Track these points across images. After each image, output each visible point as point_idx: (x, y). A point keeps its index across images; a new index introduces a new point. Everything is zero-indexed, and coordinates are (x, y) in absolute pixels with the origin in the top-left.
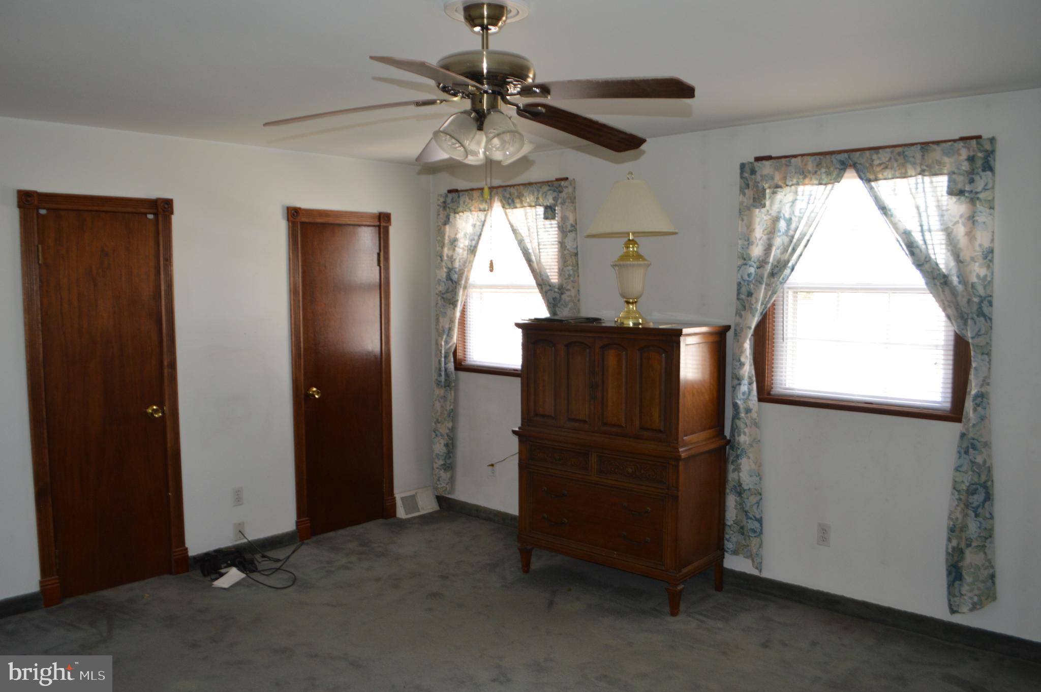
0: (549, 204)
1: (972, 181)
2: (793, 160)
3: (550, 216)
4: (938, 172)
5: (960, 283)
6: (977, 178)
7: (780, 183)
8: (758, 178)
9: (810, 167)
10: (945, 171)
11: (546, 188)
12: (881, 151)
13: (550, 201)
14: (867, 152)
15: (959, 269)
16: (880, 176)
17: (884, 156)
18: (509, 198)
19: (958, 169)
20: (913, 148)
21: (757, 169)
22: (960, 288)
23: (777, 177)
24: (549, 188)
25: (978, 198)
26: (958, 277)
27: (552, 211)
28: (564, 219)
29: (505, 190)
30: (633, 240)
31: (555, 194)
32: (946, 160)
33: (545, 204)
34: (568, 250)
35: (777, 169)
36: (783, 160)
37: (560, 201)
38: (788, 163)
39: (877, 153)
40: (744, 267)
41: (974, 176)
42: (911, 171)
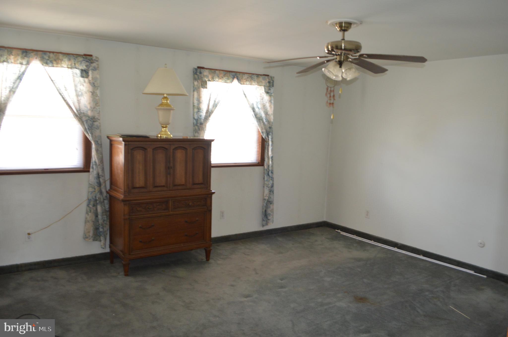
0: (83, 69)
1: (270, 89)
2: (216, 71)
3: (85, 76)
4: (261, 85)
5: (266, 121)
6: (271, 89)
7: (210, 79)
8: (202, 76)
9: (222, 75)
10: (263, 85)
11: (81, 59)
12: (245, 74)
13: (84, 67)
14: (241, 74)
15: (266, 117)
16: (245, 83)
17: (246, 76)
18: (48, 60)
19: (266, 85)
20: (254, 75)
21: (202, 72)
22: (266, 123)
23: (210, 77)
24: (84, 59)
25: (272, 95)
26: (265, 119)
27: (86, 73)
28: (94, 79)
29: (45, 54)
30: (166, 97)
31: (88, 64)
32: (263, 81)
33: (81, 68)
34: (98, 97)
35: (210, 74)
36: (213, 71)
37: (91, 68)
38: (214, 72)
39: (244, 75)
40: (198, 112)
41: (270, 88)
42: (253, 83)
